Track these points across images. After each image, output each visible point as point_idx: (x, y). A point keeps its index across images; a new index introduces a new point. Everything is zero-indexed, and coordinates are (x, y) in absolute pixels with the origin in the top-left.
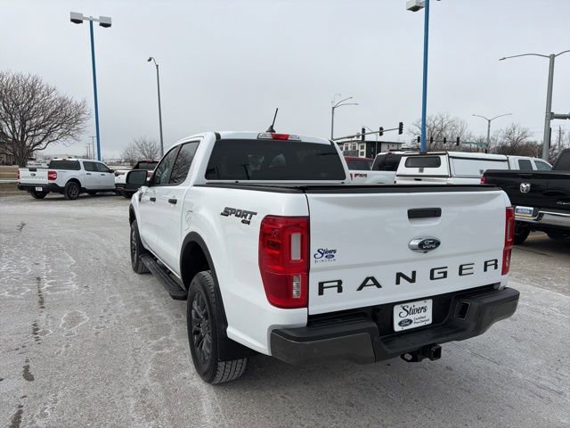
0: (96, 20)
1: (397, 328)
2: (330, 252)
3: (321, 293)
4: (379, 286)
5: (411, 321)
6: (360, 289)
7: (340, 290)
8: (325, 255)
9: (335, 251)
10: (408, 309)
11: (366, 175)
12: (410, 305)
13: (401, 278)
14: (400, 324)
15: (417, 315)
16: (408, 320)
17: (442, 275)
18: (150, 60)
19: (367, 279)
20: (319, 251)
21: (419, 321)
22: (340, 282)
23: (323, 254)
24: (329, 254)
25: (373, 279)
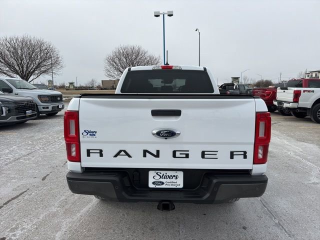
0: (166, 14)
1: (151, 185)
2: (92, 132)
3: (88, 155)
4: (130, 156)
5: (163, 183)
6: (116, 156)
7: (101, 155)
8: (89, 134)
9: (96, 132)
10: (161, 175)
11: (313, 91)
12: (163, 172)
13: (147, 154)
14: (154, 183)
15: (169, 180)
16: (161, 182)
17: (184, 156)
18: (196, 30)
19: (121, 151)
20: (85, 131)
21: (170, 184)
22: (101, 151)
23: (88, 133)
24: (93, 134)
25: (125, 151)
